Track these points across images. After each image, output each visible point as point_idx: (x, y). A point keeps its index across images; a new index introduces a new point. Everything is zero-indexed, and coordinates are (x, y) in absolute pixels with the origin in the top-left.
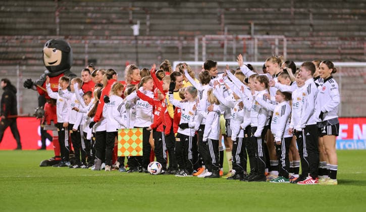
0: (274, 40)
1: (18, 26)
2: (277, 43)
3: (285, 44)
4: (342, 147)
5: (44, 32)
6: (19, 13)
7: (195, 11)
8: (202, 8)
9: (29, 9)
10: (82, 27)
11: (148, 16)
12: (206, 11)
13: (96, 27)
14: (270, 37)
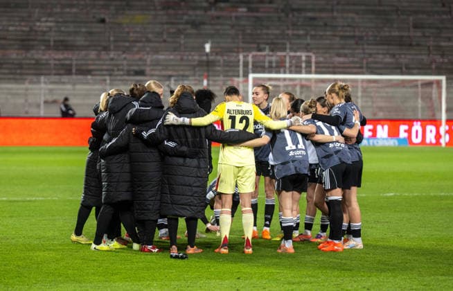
0: (301, 57)
1: (78, 43)
2: (304, 58)
3: (313, 60)
4: (371, 144)
5: (99, 48)
6: (76, 33)
7: (213, 32)
8: (218, 30)
9: (84, 30)
10: (127, 44)
11: (182, 37)
12: (221, 32)
13: (138, 44)
14: (298, 54)
